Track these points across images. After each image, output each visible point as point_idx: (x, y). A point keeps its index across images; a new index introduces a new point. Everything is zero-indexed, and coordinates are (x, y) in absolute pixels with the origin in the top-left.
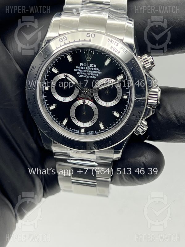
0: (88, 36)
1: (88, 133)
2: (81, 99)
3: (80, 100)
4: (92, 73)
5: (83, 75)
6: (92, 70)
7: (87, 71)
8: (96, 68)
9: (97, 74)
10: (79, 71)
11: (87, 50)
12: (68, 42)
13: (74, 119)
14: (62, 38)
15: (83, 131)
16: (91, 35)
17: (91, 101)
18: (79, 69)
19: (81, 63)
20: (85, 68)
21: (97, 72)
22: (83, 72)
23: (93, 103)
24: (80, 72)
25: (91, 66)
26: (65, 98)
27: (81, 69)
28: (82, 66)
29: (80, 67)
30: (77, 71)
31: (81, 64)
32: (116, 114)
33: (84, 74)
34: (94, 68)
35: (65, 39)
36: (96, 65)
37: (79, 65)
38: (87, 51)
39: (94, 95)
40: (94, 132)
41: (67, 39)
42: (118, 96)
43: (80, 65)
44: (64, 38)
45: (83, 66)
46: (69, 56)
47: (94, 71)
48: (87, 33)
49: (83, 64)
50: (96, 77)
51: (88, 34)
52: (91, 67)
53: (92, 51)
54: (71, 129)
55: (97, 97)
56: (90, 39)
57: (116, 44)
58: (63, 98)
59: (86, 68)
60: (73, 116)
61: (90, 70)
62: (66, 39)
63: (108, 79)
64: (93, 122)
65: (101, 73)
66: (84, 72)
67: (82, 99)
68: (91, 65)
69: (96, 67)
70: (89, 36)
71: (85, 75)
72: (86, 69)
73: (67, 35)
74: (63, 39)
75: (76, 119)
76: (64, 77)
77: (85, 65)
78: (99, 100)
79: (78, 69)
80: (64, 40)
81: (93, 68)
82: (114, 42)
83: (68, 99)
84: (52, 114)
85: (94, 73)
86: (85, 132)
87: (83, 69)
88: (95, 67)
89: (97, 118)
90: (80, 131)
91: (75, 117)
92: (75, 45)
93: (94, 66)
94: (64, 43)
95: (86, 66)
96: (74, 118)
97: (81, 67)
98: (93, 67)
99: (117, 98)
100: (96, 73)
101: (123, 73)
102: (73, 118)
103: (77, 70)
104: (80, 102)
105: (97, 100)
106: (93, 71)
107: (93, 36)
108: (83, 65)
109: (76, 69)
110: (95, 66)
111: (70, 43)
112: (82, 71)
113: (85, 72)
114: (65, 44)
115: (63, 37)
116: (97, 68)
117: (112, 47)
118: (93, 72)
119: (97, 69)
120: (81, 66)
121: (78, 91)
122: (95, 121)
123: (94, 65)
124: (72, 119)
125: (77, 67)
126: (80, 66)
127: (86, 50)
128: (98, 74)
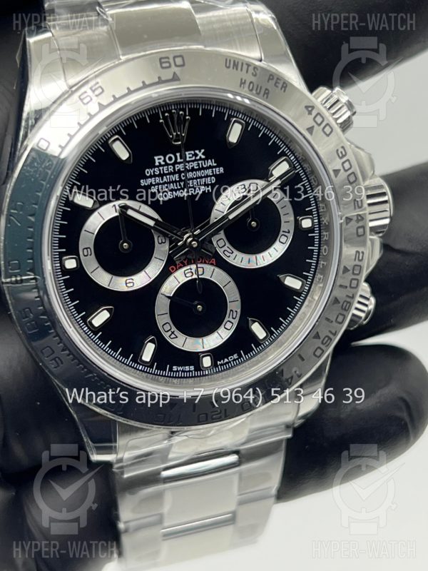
0: (164, 65)
1: (221, 365)
2: (180, 267)
3: (177, 270)
4: (196, 178)
5: (172, 190)
6: (193, 168)
7: (180, 177)
8: (204, 160)
9: (211, 176)
10: (157, 181)
11: (167, 111)
12: (112, 99)
13: (173, 336)
14: (85, 92)
15: (207, 362)
16: (171, 61)
17: (212, 264)
18: (155, 176)
19: (156, 158)
20: (171, 169)
21: (209, 172)
22: (169, 183)
23: (217, 270)
24: (158, 184)
25: (188, 159)
26: (132, 277)
27: (161, 175)
28: (163, 163)
29: (156, 169)
30: (151, 185)
31: (158, 160)
32: (292, 282)
33: (172, 186)
34: (200, 162)
35: (97, 92)
36: (203, 151)
37: (152, 165)
38: (166, 114)
39: (215, 243)
40: (240, 356)
41: (103, 91)
42: (284, 227)
43: (157, 164)
44: (93, 91)
45: (167, 164)
46: (118, 142)
47: (199, 169)
48: (161, 59)
49: (163, 158)
50: (210, 188)
51: (163, 60)
52: (189, 162)
53: (181, 110)
54: (171, 370)
55: (225, 248)
56: (174, 73)
57: (251, 69)
58: (125, 279)
59: (174, 169)
60: (167, 327)
61: (187, 171)
62: (100, 90)
63: (247, 183)
64: (228, 326)
65: (222, 170)
66: (173, 182)
67: (184, 266)
68: (188, 156)
69: (203, 157)
70: (167, 65)
71: (176, 190)
72: (177, 169)
73: (98, 80)
74: (90, 93)
75: (177, 333)
76: (117, 214)
77: (170, 159)
78: (234, 255)
79: (151, 177)
80: (97, 96)
81: (195, 164)
82: (245, 67)
83: (140, 280)
84: (103, 339)
85: (201, 177)
86: (214, 364)
87: (166, 175)
88: (201, 159)
89: (239, 311)
90: (198, 367)
91: (174, 329)
92: (136, 103)
93: (196, 155)
94: (100, 104)
95: (176, 162)
96: (173, 333)
97: (161, 168)
98: (195, 160)
99: (281, 233)
100: (207, 176)
101: (283, 154)
102: (170, 333)
103: (149, 181)
104: (179, 278)
105: (228, 254)
106: (196, 170)
107: (179, 61)
108: (165, 161)
109: (146, 177)
110: (200, 154)
111: (116, 100)
112: (165, 179)
113: (176, 182)
114: (102, 107)
115: (91, 88)
116: (207, 159)
117: (242, 83)
118: (199, 174)
119: (210, 163)
120: (158, 167)
121: (166, 246)
122: (236, 322)
123: (197, 152)
124: (166, 336)
125: (148, 172)
126: (155, 167)
127: (163, 113)
128: (213, 175)
